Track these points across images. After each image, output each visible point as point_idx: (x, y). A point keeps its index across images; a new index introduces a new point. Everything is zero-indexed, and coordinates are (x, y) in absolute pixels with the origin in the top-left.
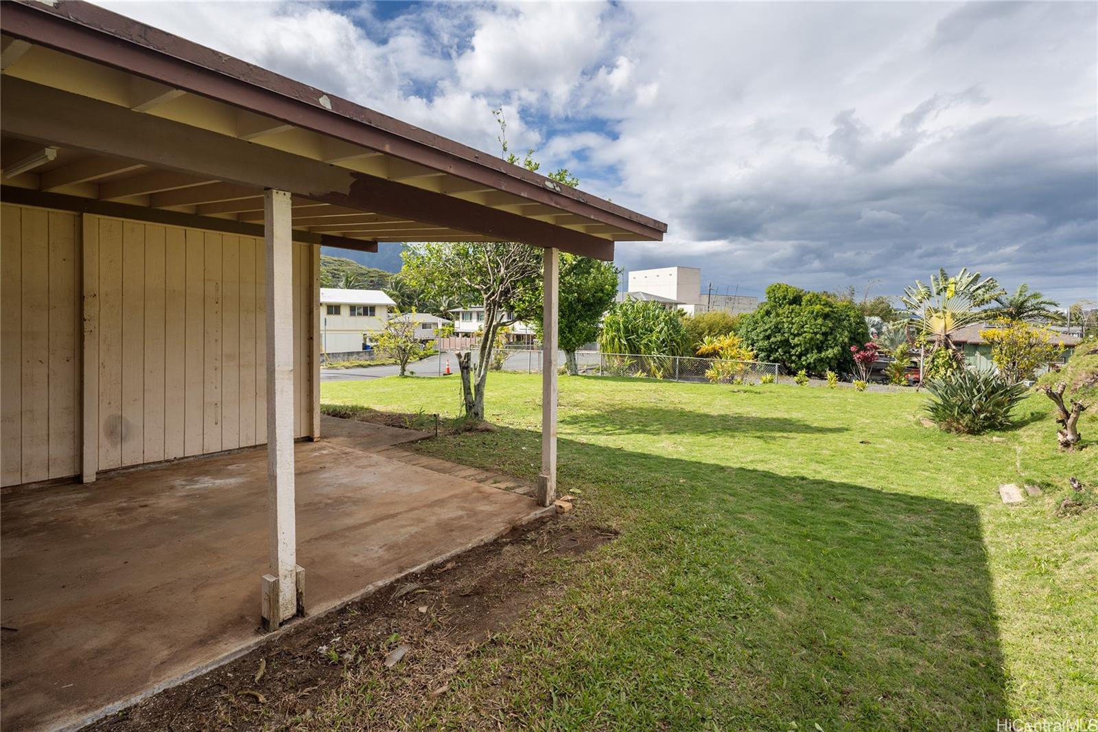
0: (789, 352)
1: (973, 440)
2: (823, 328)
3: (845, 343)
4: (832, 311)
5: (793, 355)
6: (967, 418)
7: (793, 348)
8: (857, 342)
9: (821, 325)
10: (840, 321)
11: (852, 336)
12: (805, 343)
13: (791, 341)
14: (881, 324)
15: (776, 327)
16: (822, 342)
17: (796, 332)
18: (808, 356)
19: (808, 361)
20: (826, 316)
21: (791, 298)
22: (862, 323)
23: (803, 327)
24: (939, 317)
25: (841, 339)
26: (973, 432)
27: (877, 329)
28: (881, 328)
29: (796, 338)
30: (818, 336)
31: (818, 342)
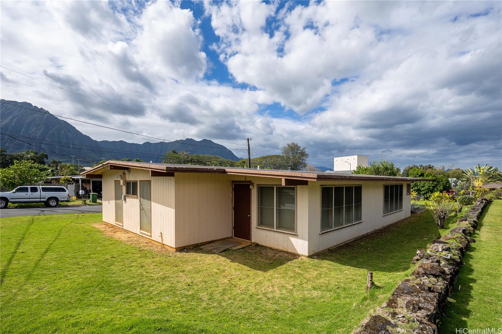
0: (420, 193)
1: (466, 206)
2: (432, 185)
3: (441, 190)
4: (436, 179)
5: (421, 194)
6: (465, 203)
7: (422, 191)
8: (446, 189)
9: (432, 184)
10: (439, 182)
11: (444, 187)
12: (426, 190)
13: (421, 189)
14: (457, 181)
15: (415, 185)
16: (432, 190)
17: (422, 186)
18: (427, 194)
19: (427, 196)
20: (434, 181)
21: (420, 174)
22: (448, 183)
23: (425, 184)
24: (476, 181)
25: (440, 189)
26: (466, 205)
27: (455, 183)
28: (457, 183)
29: (423, 188)
30: (431, 187)
31: (431, 189)
